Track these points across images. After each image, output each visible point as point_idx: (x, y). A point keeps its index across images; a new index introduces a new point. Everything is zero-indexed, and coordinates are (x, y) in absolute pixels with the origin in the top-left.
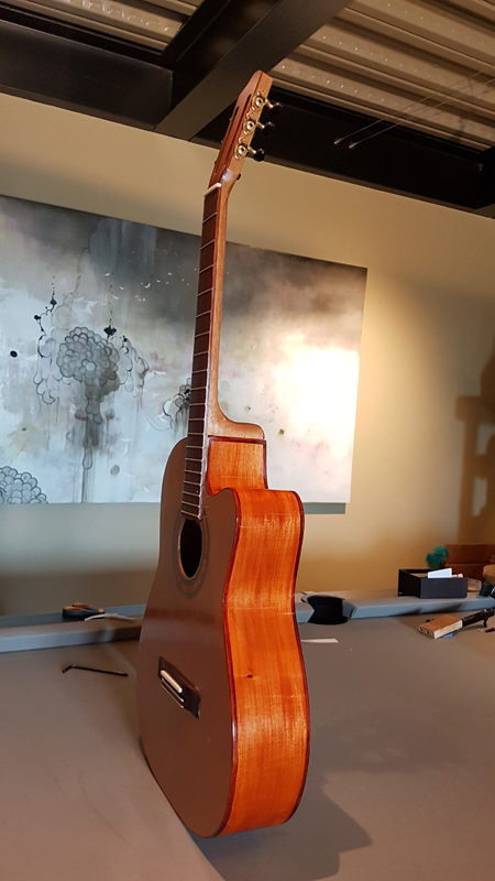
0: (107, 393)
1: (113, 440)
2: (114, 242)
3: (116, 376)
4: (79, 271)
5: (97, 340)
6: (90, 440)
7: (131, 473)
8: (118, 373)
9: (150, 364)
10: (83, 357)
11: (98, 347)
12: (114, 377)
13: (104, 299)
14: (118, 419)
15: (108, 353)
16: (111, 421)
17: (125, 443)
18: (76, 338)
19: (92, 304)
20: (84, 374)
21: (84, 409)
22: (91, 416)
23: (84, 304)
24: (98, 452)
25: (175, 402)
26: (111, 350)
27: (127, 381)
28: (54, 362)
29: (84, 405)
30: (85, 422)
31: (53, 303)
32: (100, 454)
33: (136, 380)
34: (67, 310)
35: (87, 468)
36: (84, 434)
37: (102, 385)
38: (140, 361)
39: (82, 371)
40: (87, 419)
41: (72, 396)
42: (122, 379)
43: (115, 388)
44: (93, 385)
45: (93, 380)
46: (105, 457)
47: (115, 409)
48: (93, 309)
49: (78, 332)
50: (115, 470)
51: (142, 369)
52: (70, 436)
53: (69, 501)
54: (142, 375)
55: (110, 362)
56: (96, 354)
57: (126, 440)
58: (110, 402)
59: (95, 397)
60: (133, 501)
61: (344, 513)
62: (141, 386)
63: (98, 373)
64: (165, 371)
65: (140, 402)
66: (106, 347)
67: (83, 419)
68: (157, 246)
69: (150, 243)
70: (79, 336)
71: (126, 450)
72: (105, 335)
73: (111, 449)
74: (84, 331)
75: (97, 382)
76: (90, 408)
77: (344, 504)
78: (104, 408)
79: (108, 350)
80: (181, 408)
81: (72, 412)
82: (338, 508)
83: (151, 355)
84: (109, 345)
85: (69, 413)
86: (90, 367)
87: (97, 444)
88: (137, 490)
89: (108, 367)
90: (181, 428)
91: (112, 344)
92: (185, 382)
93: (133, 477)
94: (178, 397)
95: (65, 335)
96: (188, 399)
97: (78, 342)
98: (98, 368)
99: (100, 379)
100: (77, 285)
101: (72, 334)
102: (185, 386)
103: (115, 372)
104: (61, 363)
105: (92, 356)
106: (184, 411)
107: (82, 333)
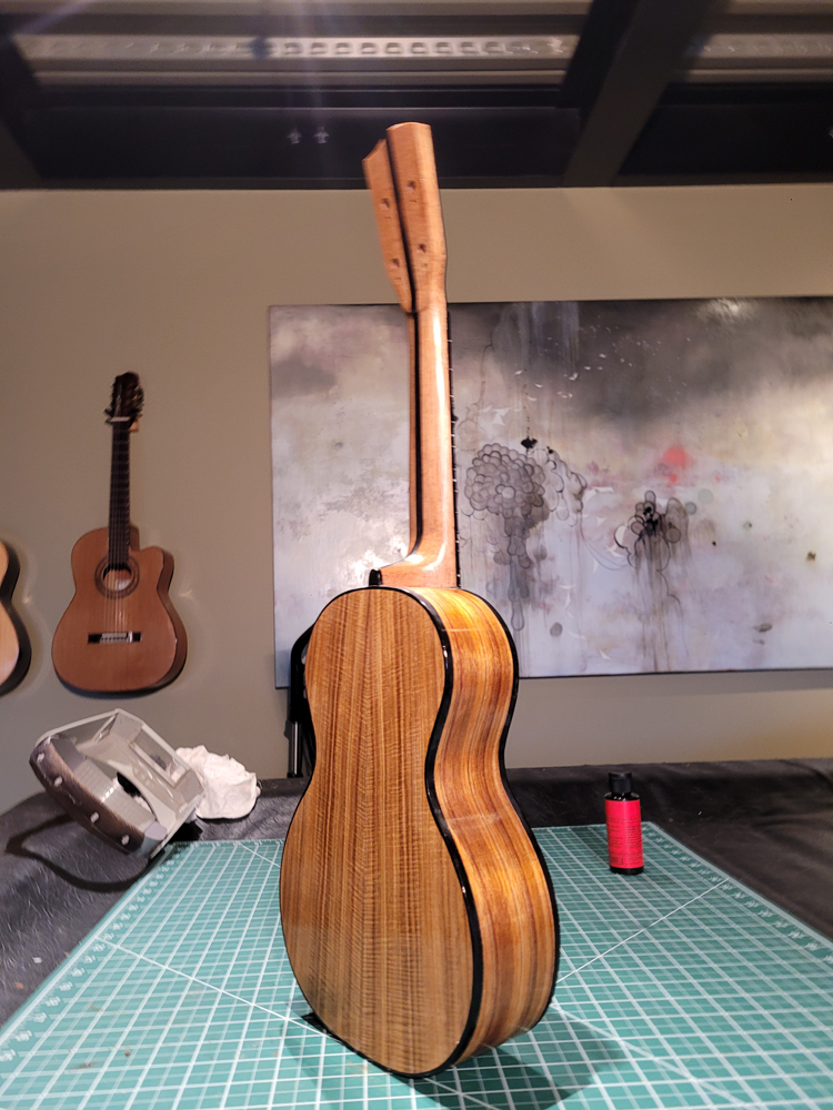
0: (533, 524)
1: (548, 588)
2: (523, 331)
3: (542, 501)
4: (483, 374)
5: (513, 456)
6: (517, 591)
7: (579, 633)
8: (545, 496)
9: (589, 478)
10: (497, 482)
11: (515, 467)
12: (541, 502)
13: (517, 405)
14: (552, 559)
15: (529, 472)
16: (543, 563)
17: (565, 591)
18: (486, 459)
19: (502, 412)
20: (501, 504)
21: (505, 548)
22: (515, 558)
23: (493, 414)
24: (530, 607)
25: (631, 528)
26: (532, 468)
27: (560, 505)
28: (462, 493)
29: (504, 544)
30: (507, 568)
31: (454, 419)
32: (533, 609)
33: (571, 503)
34: (471, 425)
35: (519, 627)
36: (508, 583)
37: (525, 516)
38: (574, 477)
39: (497, 500)
40: (511, 562)
41: (487, 534)
42: (551, 504)
43: (544, 517)
44: (514, 517)
45: (512, 509)
46: (541, 612)
47: (547, 546)
48: (504, 418)
49: (488, 451)
50: (557, 630)
51: (577, 487)
52: (491, 586)
54: (579, 495)
55: (533, 483)
56: (514, 475)
57: (567, 587)
58: (539, 535)
59: (517, 532)
60: (586, 673)
62: (579, 511)
63: (519, 500)
64: (612, 485)
65: (580, 533)
66: (525, 465)
67: (505, 564)
68: (581, 325)
69: (572, 323)
70: (489, 456)
71: (568, 600)
72: (522, 449)
73: (548, 600)
74: (495, 448)
75: (518, 512)
76: (513, 548)
78: (531, 546)
79: (528, 468)
80: (641, 536)
81: (490, 555)
83: (589, 467)
84: (530, 462)
85: (485, 557)
86: (507, 494)
87: (528, 595)
88: (591, 657)
89: (530, 490)
90: (644, 564)
91: (533, 460)
92: (642, 499)
93: (583, 637)
94: (634, 519)
95: (471, 456)
96: (650, 521)
97: (489, 463)
98: (518, 493)
99: (522, 508)
100: (482, 393)
101: (481, 454)
102: (644, 504)
103: (540, 496)
104: (469, 494)
105: (509, 479)
106: (646, 538)
107: (493, 452)
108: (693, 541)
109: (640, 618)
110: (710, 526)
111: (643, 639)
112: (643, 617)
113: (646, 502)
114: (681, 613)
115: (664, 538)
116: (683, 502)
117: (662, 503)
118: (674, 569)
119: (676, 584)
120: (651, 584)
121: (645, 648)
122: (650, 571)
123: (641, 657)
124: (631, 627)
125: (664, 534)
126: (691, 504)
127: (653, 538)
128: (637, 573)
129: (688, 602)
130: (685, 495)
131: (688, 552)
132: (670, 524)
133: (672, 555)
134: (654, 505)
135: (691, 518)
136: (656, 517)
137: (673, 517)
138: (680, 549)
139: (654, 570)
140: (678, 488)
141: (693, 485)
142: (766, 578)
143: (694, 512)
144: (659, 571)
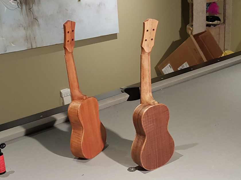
60: (7, 52)
61: (117, 38)
77: (116, 34)
82: (113, 36)
88: (8, 46)
90: (24, 7)
93: (4, 39)
109: (24, 29)
111: (27, 37)
112: (26, 28)
114: (39, 25)
118: (35, 8)
119: (36, 14)
120: (27, 15)
121: (27, 40)
122: (26, 9)
123: (26, 43)
124: (22, 33)
128: (22, 11)
129: (40, 21)
133: (34, 3)
139: (28, 9)
142: (66, 9)
144: (30, 9)
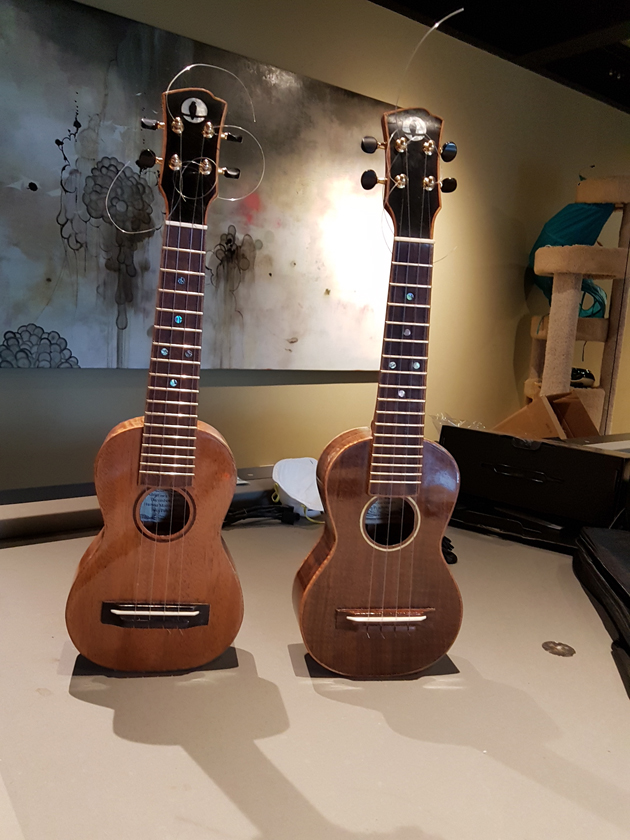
0: (141, 240)
2: (145, 55)
3: (150, 218)
4: (106, 87)
5: (128, 174)
6: (123, 296)
8: (152, 215)
12: (149, 220)
13: (135, 125)
14: (154, 271)
15: (140, 190)
16: (145, 273)
18: (104, 170)
19: (121, 129)
20: (114, 216)
21: (115, 257)
22: (123, 267)
23: (113, 130)
24: (133, 310)
25: (216, 254)
26: (144, 188)
28: (80, 199)
29: (115, 253)
30: (116, 275)
31: (77, 125)
32: (135, 312)
34: (93, 135)
35: (122, 327)
36: (116, 288)
37: (135, 230)
39: (112, 211)
40: (119, 270)
41: (101, 241)
42: (157, 223)
43: (150, 235)
45: (124, 222)
46: (141, 316)
47: (150, 259)
48: (123, 135)
49: (106, 164)
52: (101, 290)
53: (103, 365)
55: (143, 201)
56: (127, 191)
58: (145, 249)
59: (127, 244)
63: (130, 215)
66: (138, 183)
67: (115, 271)
70: (107, 168)
72: (137, 169)
73: (147, 306)
74: (112, 162)
75: (129, 225)
76: (122, 257)
78: (137, 257)
79: (139, 186)
80: (222, 261)
81: (102, 261)
84: (142, 182)
85: (98, 263)
86: (120, 207)
87: (131, 301)
89: (141, 207)
90: (222, 285)
91: (145, 180)
92: (226, 232)
94: (218, 247)
95: (91, 166)
96: (229, 250)
97: (106, 175)
98: (130, 208)
99: (132, 222)
100: (105, 105)
101: (100, 166)
102: (227, 235)
103: (149, 214)
104: (87, 201)
105: (123, 193)
106: (226, 263)
107: (111, 165)
108: (257, 269)
109: (214, 327)
110: (269, 260)
111: (215, 343)
112: (217, 326)
113: (229, 234)
114: (242, 325)
115: (238, 265)
116: (254, 239)
117: (240, 236)
118: (242, 290)
119: (241, 303)
120: (225, 301)
121: (215, 350)
122: (225, 290)
125: (239, 262)
126: (258, 240)
127: (231, 265)
128: (217, 290)
129: (247, 318)
130: (256, 234)
131: (253, 279)
132: (243, 255)
133: (241, 280)
134: (234, 237)
135: (258, 252)
136: (234, 248)
137: (246, 249)
138: (248, 275)
139: (228, 291)
140: (252, 227)
141: (262, 226)
142: (299, 304)
143: (261, 248)
144: (232, 291)
